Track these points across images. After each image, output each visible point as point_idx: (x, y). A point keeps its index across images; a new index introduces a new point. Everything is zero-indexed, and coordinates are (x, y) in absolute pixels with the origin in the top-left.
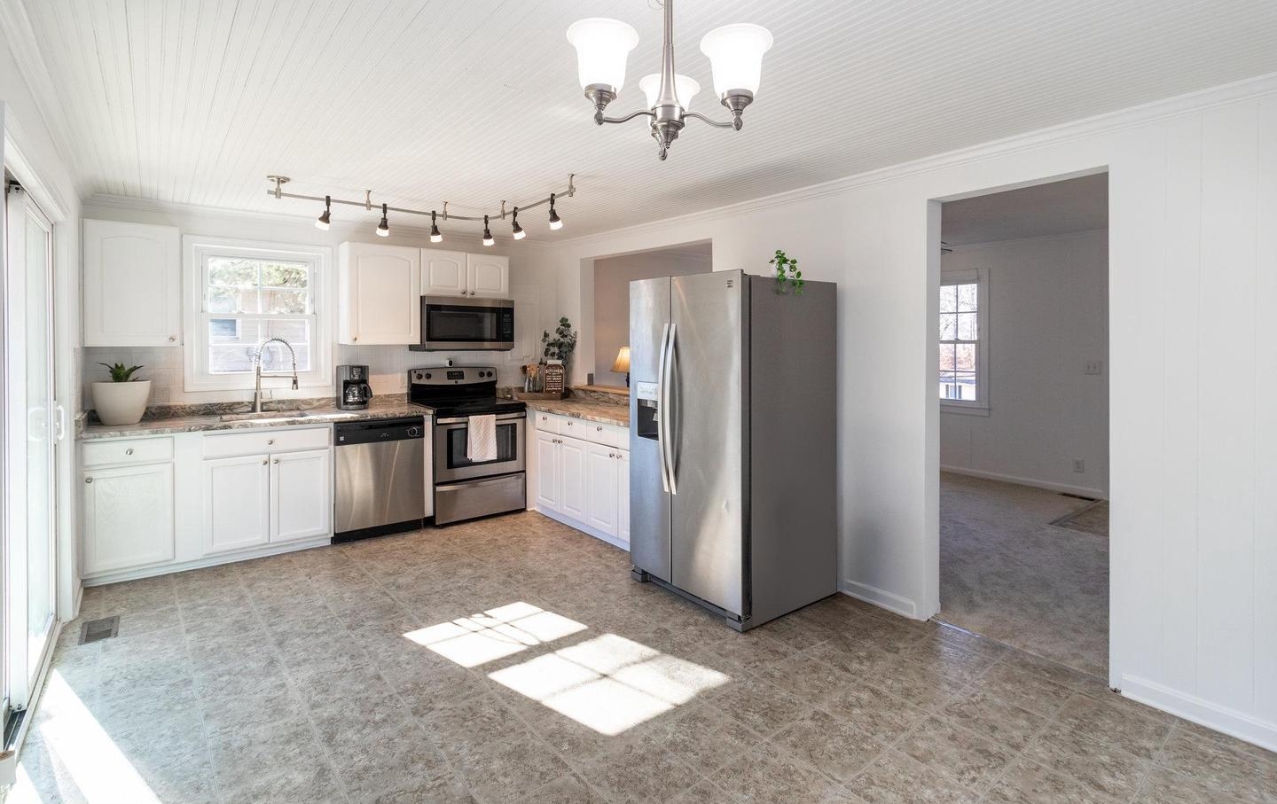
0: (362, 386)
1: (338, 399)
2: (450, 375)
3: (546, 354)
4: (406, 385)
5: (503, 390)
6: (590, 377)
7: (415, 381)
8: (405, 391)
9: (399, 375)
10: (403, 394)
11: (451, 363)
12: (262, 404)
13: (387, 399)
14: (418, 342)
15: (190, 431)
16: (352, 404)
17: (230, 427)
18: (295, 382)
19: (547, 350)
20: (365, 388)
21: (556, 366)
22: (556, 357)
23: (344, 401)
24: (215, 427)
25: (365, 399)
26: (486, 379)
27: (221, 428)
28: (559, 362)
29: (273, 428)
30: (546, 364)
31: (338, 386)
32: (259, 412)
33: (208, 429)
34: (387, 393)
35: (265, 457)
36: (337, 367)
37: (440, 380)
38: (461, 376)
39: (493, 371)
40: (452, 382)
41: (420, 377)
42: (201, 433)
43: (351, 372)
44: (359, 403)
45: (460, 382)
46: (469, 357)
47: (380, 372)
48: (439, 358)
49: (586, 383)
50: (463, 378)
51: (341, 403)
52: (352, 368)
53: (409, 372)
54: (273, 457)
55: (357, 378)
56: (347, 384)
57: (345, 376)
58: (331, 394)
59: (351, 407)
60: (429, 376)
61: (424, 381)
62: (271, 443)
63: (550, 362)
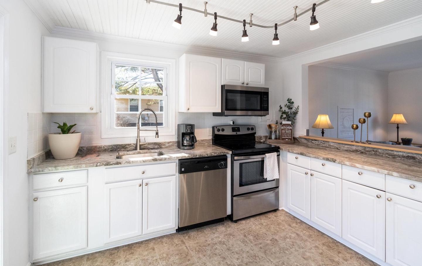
0: (192, 136)
1: (178, 142)
2: (234, 130)
3: (281, 118)
4: (211, 134)
5: (258, 137)
6: (308, 131)
7: (217, 133)
8: (210, 137)
9: (208, 129)
10: (210, 139)
11: (233, 123)
12: (140, 145)
13: (202, 142)
14: (220, 111)
15: (97, 166)
16: (186, 146)
17: (120, 163)
18: (157, 134)
19: (282, 116)
20: (193, 137)
21: (288, 125)
22: (286, 119)
23: (182, 144)
24: (111, 163)
25: (193, 143)
26: (250, 132)
27: (115, 164)
28: (290, 123)
29: (144, 163)
30: (281, 124)
31: (178, 135)
32: (138, 150)
33: (107, 165)
34: (202, 139)
35: (140, 182)
36: (178, 125)
37: (228, 132)
38: (238, 130)
39: (253, 127)
40: (234, 133)
41: (219, 130)
42: (103, 167)
43: (186, 128)
44: (189, 146)
45: (239, 133)
46: (242, 120)
47: (199, 128)
48: (228, 120)
49: (306, 135)
50: (240, 131)
51: (180, 145)
52: (187, 125)
53: (213, 128)
54: (145, 181)
55: (189, 131)
56: (184, 135)
57: (183, 130)
58: (175, 139)
59: (186, 148)
60: (223, 130)
61: (221, 133)
62: (144, 173)
63: (284, 122)
